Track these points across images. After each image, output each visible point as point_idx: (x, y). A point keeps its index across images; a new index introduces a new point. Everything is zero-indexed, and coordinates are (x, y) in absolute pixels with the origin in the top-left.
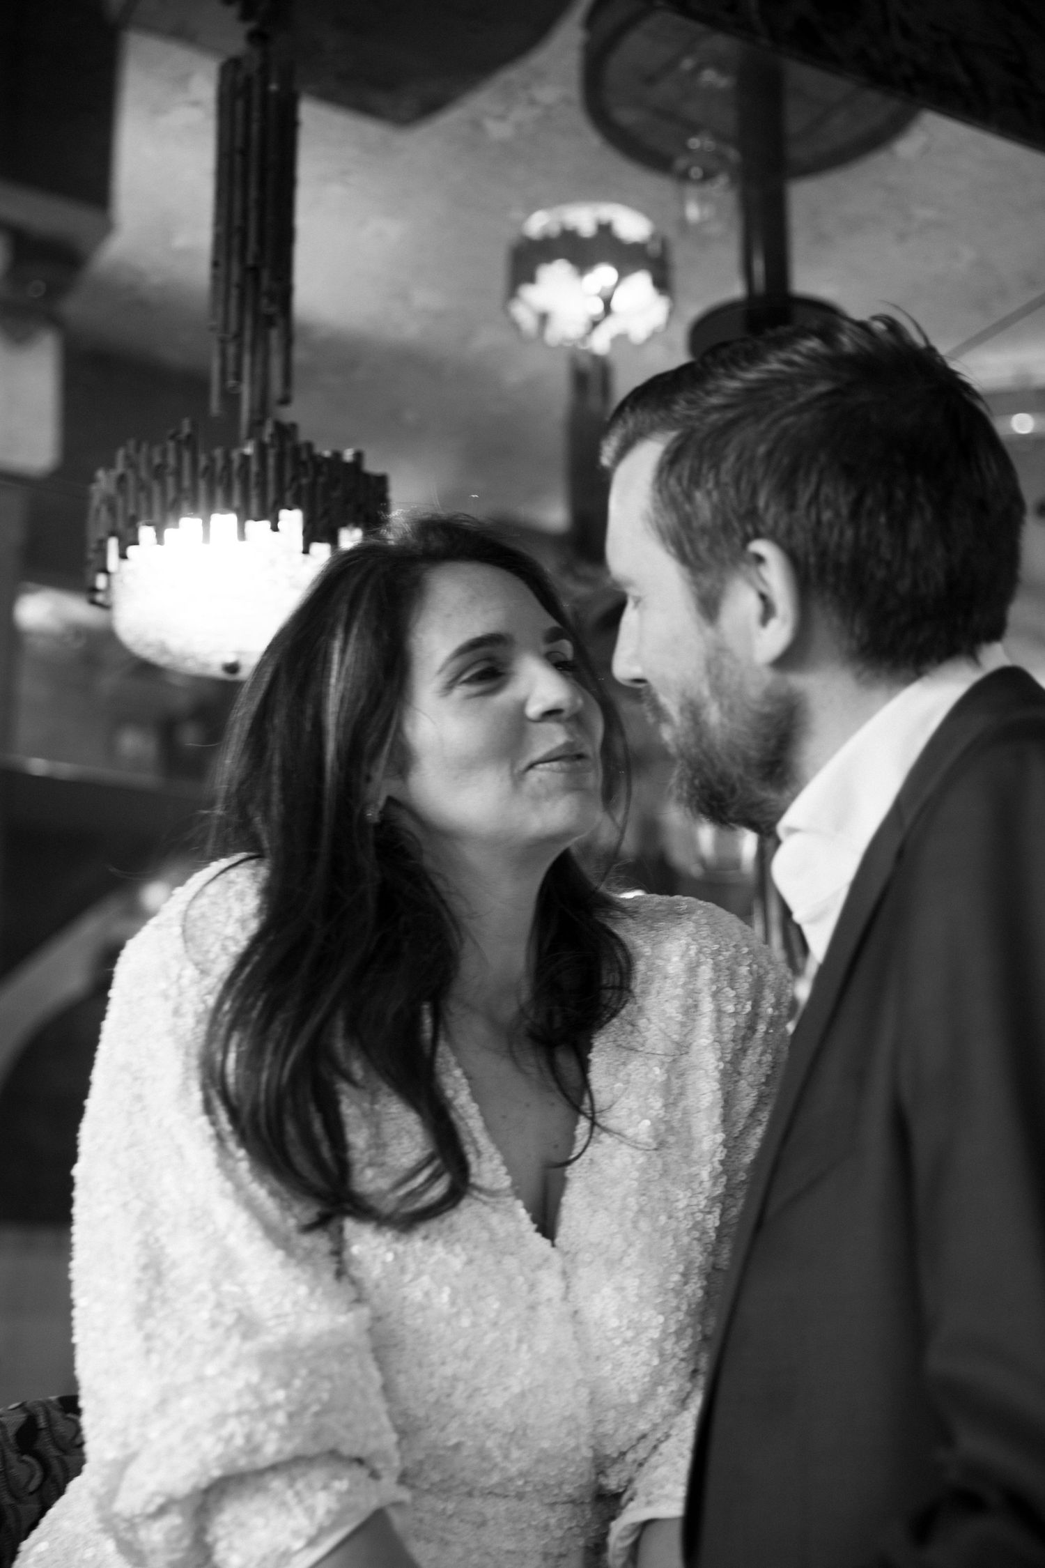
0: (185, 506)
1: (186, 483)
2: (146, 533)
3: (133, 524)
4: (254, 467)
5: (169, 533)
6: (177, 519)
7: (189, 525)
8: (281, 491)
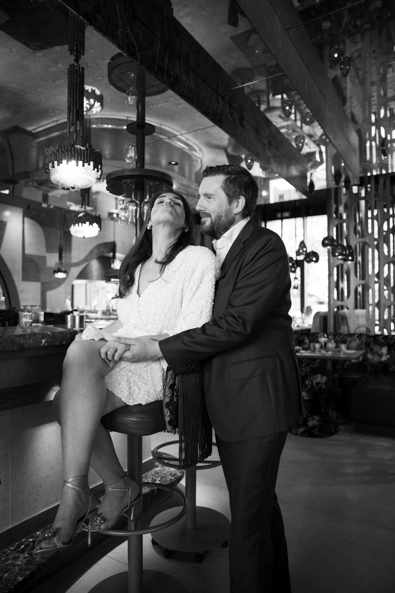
0: (73, 158)
1: (73, 153)
2: (64, 162)
3: (61, 159)
4: (85, 153)
5: (69, 163)
6: (71, 161)
7: (73, 162)
8: (90, 158)
